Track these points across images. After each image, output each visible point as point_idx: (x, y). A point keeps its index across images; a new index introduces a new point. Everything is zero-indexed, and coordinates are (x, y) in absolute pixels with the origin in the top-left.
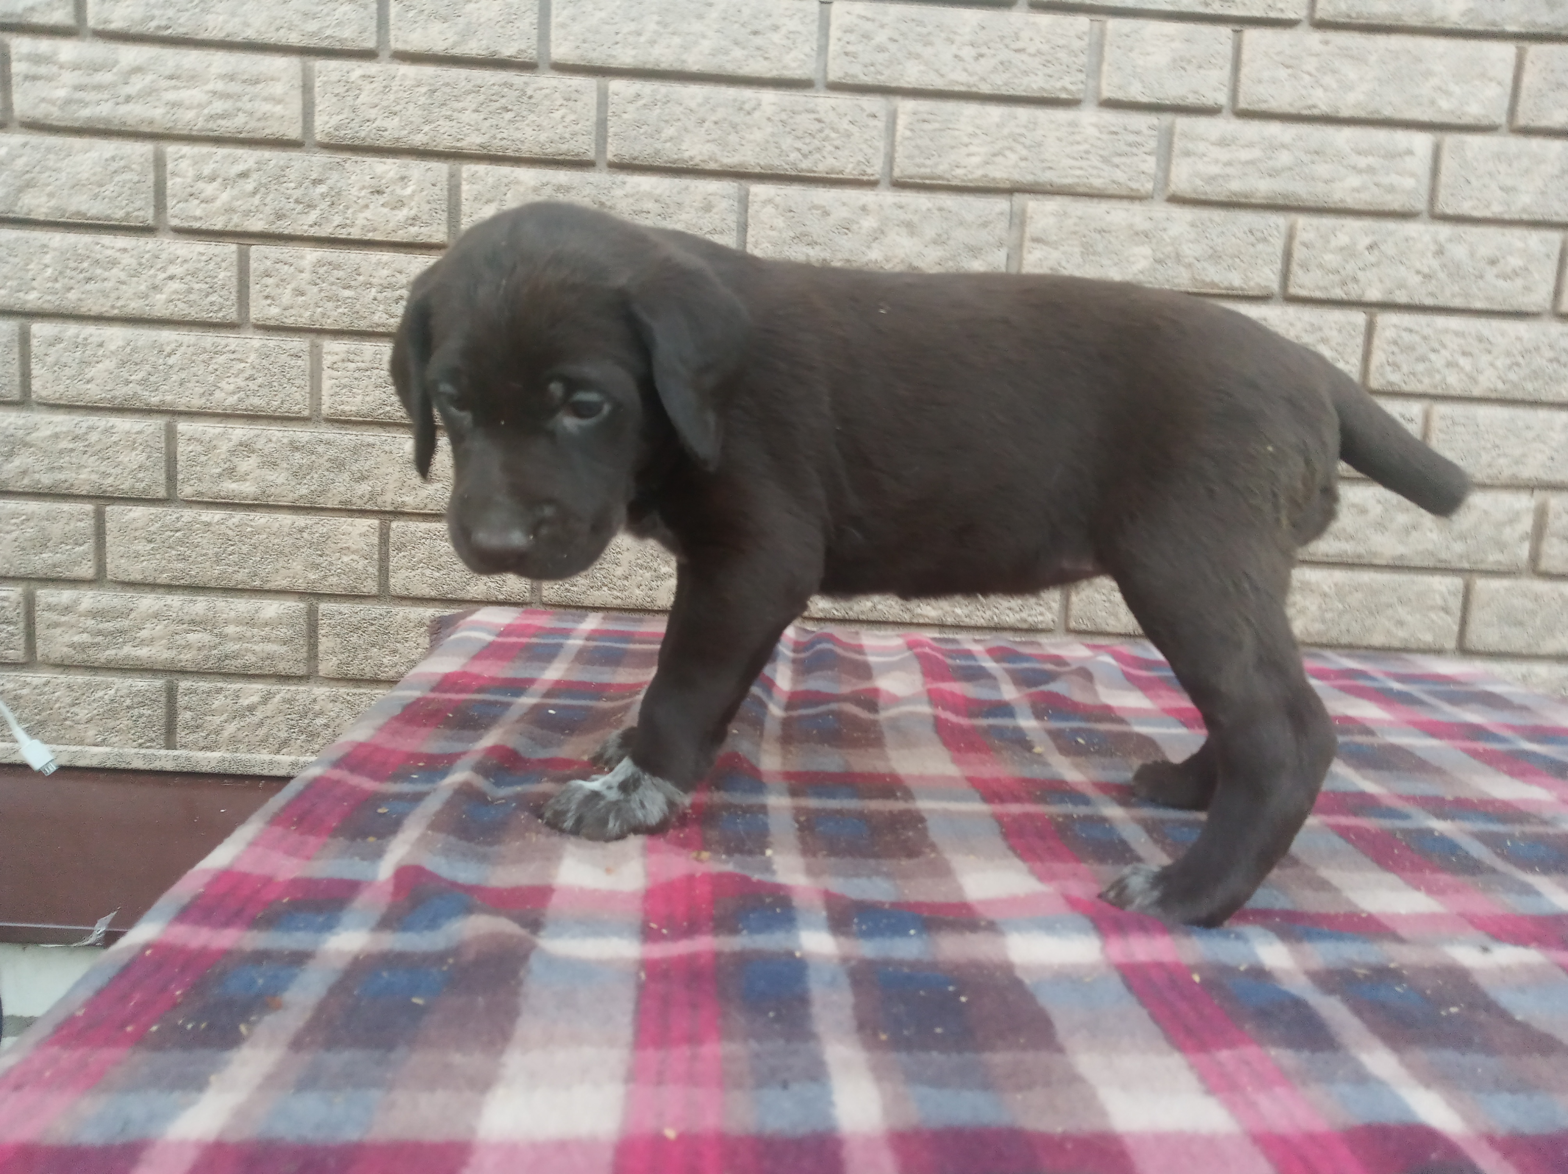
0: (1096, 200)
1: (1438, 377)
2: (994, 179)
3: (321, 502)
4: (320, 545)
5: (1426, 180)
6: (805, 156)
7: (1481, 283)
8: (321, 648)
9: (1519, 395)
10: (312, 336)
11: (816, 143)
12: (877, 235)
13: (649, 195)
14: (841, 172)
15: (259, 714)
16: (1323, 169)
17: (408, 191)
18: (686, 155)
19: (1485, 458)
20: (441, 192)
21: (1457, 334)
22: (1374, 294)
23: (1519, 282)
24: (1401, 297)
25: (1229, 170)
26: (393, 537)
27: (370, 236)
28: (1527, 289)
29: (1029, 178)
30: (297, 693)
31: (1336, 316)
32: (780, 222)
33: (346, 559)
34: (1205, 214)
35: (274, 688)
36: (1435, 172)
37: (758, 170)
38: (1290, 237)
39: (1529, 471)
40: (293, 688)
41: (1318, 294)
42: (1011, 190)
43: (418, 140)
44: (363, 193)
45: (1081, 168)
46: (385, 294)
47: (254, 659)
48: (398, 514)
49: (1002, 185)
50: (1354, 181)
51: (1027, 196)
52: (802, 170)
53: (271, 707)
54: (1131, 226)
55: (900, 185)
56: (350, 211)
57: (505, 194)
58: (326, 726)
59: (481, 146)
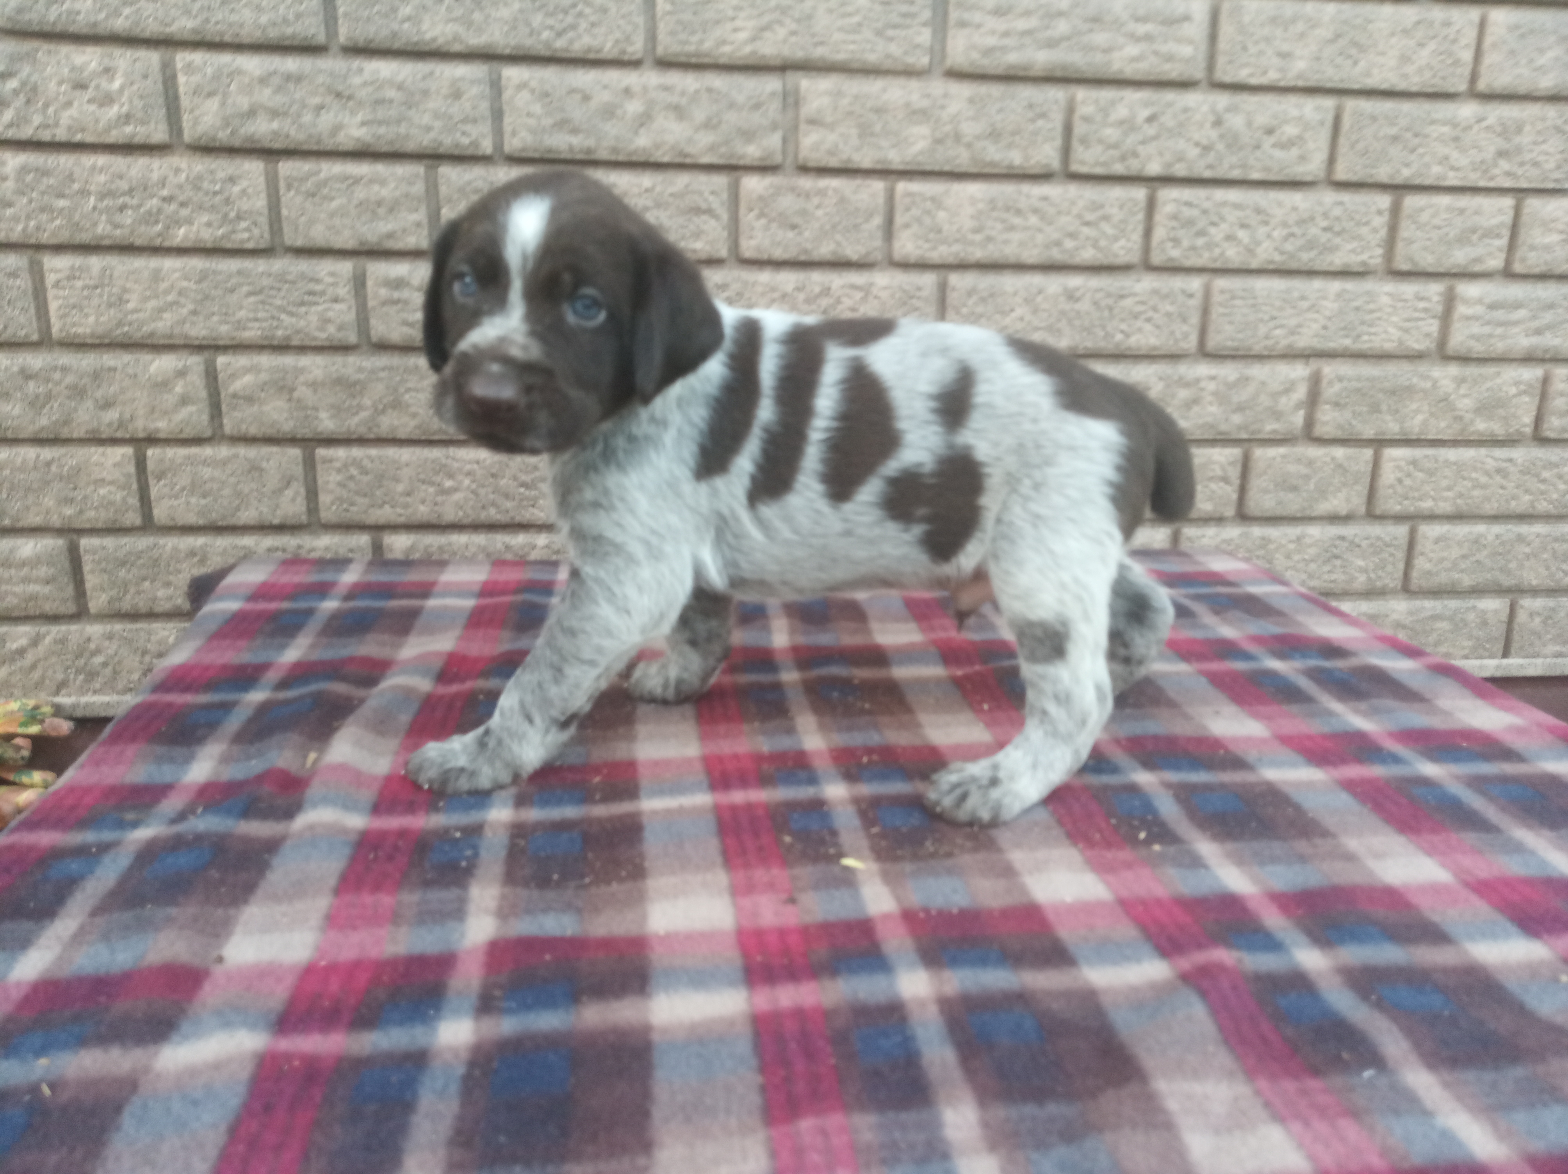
0: (872, 77)
1: (1217, 251)
2: (763, 56)
3: (65, 433)
4: (72, 477)
5: (1203, 47)
6: (559, 34)
7: (1258, 153)
8: (88, 585)
9: (1294, 265)
10: (30, 252)
11: (570, 19)
12: (644, 120)
13: (390, 82)
14: (599, 51)
15: (30, 658)
16: (1101, 38)
17: (117, 84)
18: (428, 36)
19: (1262, 330)
20: (154, 85)
21: (1237, 206)
22: (1154, 168)
23: (1295, 152)
24: (1180, 170)
25: (1007, 41)
26: (151, 465)
27: (78, 137)
28: (1302, 158)
29: (800, 54)
30: (69, 632)
31: (1117, 192)
32: (537, 108)
33: (102, 491)
34: (984, 89)
35: (44, 629)
36: (1213, 37)
37: (507, 51)
38: (1070, 109)
39: (1303, 341)
40: (64, 628)
41: (1099, 170)
42: (784, 67)
43: (120, 24)
44: (63, 88)
45: (853, 42)
46: (105, 203)
47: (15, 601)
48: (152, 440)
49: (772, 63)
50: (1132, 50)
51: (800, 74)
52: (556, 50)
53: (41, 649)
54: (907, 105)
55: (666, 64)
56: (51, 110)
57: (229, 86)
58: (105, 664)
59: (195, 31)
